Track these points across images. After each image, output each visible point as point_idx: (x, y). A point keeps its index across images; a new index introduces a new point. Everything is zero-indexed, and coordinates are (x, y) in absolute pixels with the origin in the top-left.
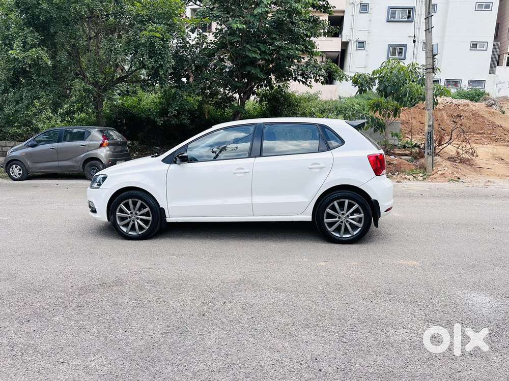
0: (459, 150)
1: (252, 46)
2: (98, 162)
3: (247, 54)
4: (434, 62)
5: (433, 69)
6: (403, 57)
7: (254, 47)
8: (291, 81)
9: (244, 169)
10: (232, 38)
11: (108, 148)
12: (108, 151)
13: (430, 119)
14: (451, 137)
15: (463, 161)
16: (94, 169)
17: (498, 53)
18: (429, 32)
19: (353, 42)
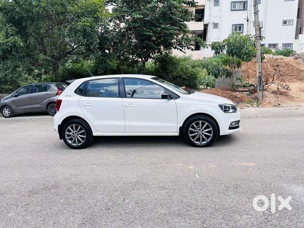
0: (279, 87)
3: (145, 33)
4: (260, 32)
5: (260, 37)
6: (242, 31)
7: (148, 29)
8: (173, 49)
10: (135, 24)
13: (259, 68)
14: (273, 79)
15: (281, 94)
16: (54, 109)
17: (299, 27)
18: (257, 14)
19: (211, 24)
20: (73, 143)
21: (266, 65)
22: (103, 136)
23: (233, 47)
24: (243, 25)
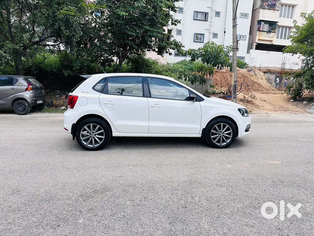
0: (245, 95)
1: (130, 27)
2: (24, 101)
3: (127, 32)
4: (237, 45)
5: (237, 49)
6: (202, 41)
7: (131, 28)
8: (151, 51)
10: (118, 21)
11: (31, 91)
12: (32, 93)
13: (235, 78)
14: (241, 88)
15: (248, 102)
16: (21, 106)
17: (251, 42)
18: (236, 27)
19: (175, 30)
20: (89, 144)
21: (225, 75)
22: (124, 137)
23: (210, 56)
24: (203, 35)
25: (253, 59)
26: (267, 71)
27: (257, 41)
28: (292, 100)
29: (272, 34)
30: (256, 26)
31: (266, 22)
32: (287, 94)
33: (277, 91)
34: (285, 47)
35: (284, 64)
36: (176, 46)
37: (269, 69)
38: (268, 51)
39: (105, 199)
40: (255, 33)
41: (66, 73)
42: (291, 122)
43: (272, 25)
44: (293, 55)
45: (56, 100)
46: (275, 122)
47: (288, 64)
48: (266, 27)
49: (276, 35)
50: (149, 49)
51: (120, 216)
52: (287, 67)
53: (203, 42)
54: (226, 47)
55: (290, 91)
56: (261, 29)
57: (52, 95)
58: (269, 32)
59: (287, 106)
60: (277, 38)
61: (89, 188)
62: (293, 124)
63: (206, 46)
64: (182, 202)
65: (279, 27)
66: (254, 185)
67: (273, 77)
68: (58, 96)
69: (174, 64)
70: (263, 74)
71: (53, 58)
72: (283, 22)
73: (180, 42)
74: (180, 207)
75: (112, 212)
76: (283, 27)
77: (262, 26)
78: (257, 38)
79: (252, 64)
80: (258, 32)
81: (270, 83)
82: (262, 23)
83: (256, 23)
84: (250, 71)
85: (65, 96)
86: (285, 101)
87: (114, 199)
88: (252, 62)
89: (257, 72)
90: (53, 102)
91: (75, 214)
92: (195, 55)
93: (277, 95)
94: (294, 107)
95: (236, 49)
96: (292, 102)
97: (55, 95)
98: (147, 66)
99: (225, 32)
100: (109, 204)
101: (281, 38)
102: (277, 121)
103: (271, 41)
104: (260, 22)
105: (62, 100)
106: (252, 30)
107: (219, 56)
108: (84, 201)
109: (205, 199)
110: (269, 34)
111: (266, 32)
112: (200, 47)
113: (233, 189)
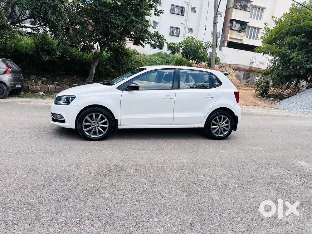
2: (3, 85)
9: (170, 96)
11: (10, 75)
12: (11, 77)
17: (223, 40)
18: (216, 25)
19: (152, 21)
23: (190, 50)
24: (179, 29)
25: (224, 56)
26: (237, 69)
27: (228, 39)
28: (260, 97)
29: (242, 34)
30: (228, 25)
31: (238, 21)
32: (256, 90)
33: (245, 87)
34: (257, 48)
35: (252, 62)
36: (158, 38)
37: (238, 66)
38: (238, 50)
39: (122, 176)
40: (227, 31)
41: (46, 58)
42: (263, 116)
43: (243, 25)
44: (263, 55)
45: (33, 86)
46: (249, 115)
47: (255, 63)
48: (237, 26)
49: (246, 35)
50: (132, 39)
51: (140, 190)
52: (255, 66)
53: (179, 36)
54: (205, 43)
55: (258, 88)
56: (233, 28)
57: (27, 80)
58: (240, 31)
59: (256, 101)
60: (247, 37)
61: (103, 168)
62: (265, 118)
63: (186, 40)
64: (190, 179)
65: (249, 27)
66: (246, 166)
67: (242, 74)
68: (33, 81)
69: (150, 56)
70: (233, 70)
71: (27, 41)
72: (252, 23)
73: (162, 35)
74: (190, 183)
75: (132, 188)
76: (252, 27)
77: (234, 26)
78: (229, 36)
79: (223, 60)
80: (230, 31)
81: (239, 80)
82: (234, 22)
83: (229, 22)
84: (221, 68)
85: (41, 82)
86: (254, 97)
87: (130, 176)
88: (223, 59)
89: (228, 69)
90: (28, 87)
91: (99, 189)
92: (176, 48)
93: (246, 91)
94: (262, 103)
95: (215, 46)
96: (260, 98)
97: (30, 79)
98: (127, 56)
99: (205, 29)
100: (127, 181)
101: (250, 38)
102: (251, 114)
103: (241, 40)
104: (232, 21)
105: (39, 85)
106: (225, 29)
107: (199, 51)
108: (103, 178)
109: (210, 177)
110: (240, 33)
111: (238, 31)
112: (181, 41)
113: (231, 170)
